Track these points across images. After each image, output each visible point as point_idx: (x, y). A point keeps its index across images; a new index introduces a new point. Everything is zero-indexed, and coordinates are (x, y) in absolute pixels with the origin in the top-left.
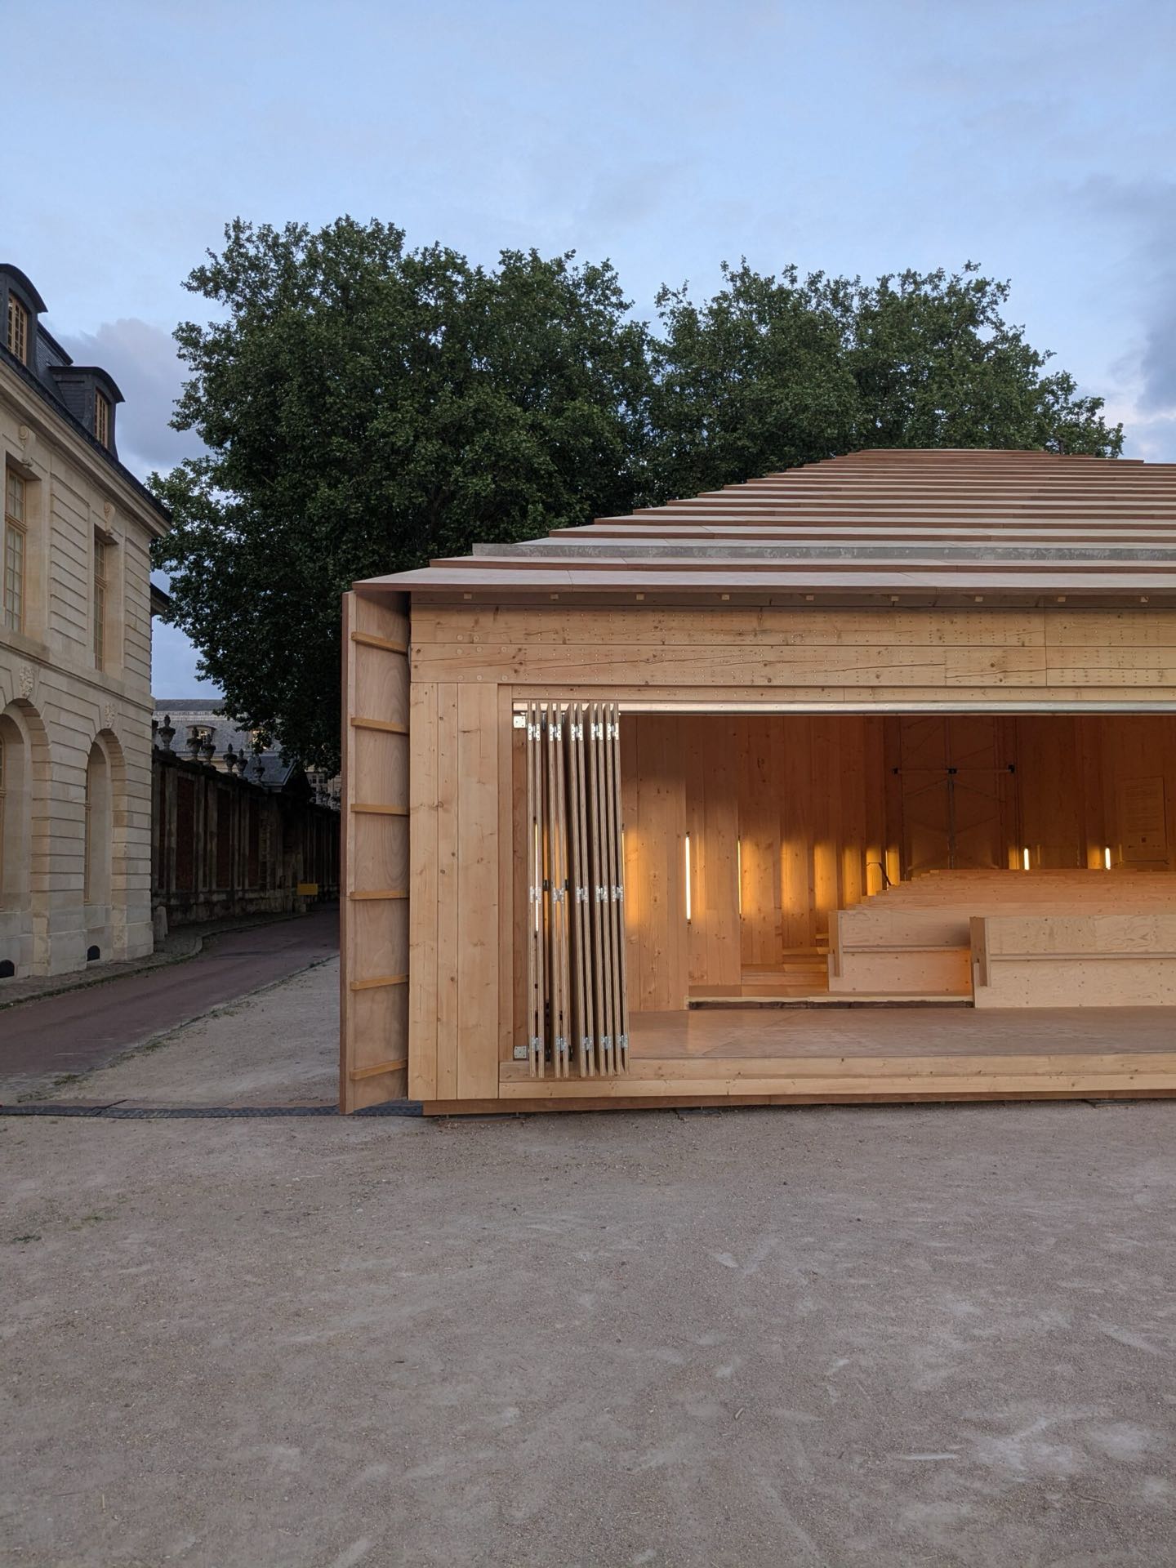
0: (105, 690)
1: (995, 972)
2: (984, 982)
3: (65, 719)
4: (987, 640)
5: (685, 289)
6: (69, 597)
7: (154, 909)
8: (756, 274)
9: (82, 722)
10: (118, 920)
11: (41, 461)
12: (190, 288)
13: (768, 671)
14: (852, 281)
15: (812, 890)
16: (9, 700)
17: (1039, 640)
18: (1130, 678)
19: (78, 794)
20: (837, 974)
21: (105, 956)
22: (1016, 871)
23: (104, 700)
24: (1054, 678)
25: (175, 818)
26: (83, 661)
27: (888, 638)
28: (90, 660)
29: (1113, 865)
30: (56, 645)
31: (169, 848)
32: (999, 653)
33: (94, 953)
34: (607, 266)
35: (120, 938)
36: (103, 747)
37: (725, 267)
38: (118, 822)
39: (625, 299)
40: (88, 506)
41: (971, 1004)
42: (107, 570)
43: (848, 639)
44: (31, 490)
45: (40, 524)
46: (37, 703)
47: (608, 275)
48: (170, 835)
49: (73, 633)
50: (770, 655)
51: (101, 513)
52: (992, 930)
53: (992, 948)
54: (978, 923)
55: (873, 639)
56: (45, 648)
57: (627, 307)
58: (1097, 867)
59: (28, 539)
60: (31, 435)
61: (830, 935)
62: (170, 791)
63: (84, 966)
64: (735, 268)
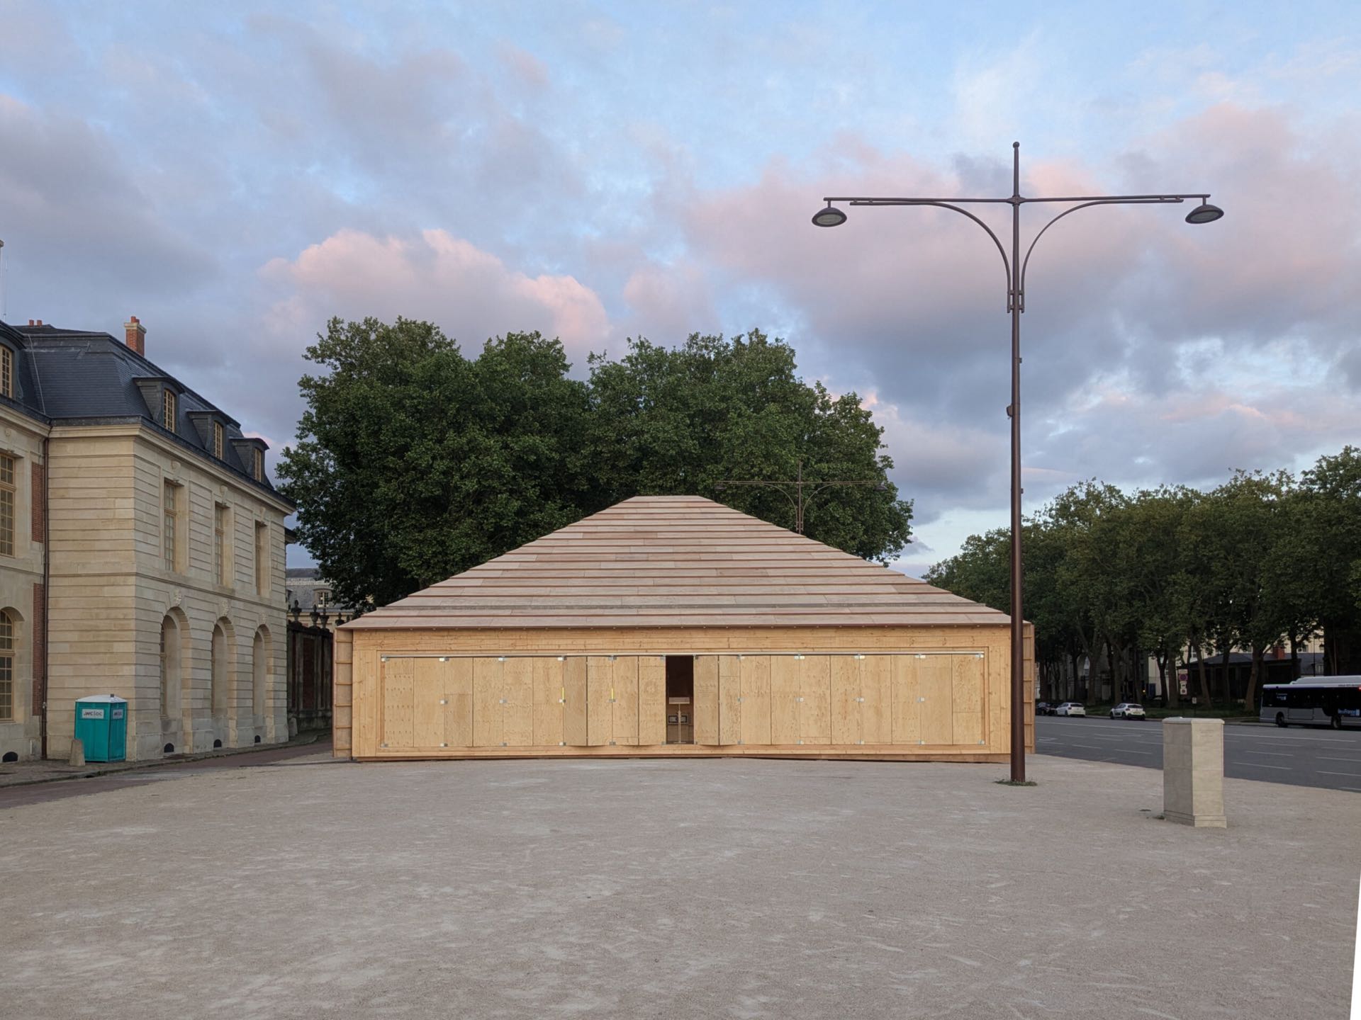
0: (261, 605)
3: (243, 623)
5: (605, 354)
6: (244, 562)
7: (289, 720)
9: (250, 622)
10: (270, 722)
11: (230, 498)
12: (306, 358)
16: (218, 617)
19: (249, 659)
21: (263, 741)
23: (262, 610)
25: (302, 664)
26: (251, 593)
28: (255, 592)
30: (238, 587)
31: (299, 683)
33: (257, 739)
34: (557, 341)
35: (270, 733)
36: (260, 633)
37: (629, 340)
38: (269, 672)
39: (567, 362)
40: (252, 512)
42: (262, 539)
44: (225, 513)
45: (229, 529)
46: (230, 618)
47: (558, 346)
48: (299, 675)
49: (246, 579)
51: (258, 513)
56: (233, 591)
57: (569, 368)
59: (224, 536)
60: (225, 489)
62: (299, 647)
63: (253, 744)
64: (636, 340)
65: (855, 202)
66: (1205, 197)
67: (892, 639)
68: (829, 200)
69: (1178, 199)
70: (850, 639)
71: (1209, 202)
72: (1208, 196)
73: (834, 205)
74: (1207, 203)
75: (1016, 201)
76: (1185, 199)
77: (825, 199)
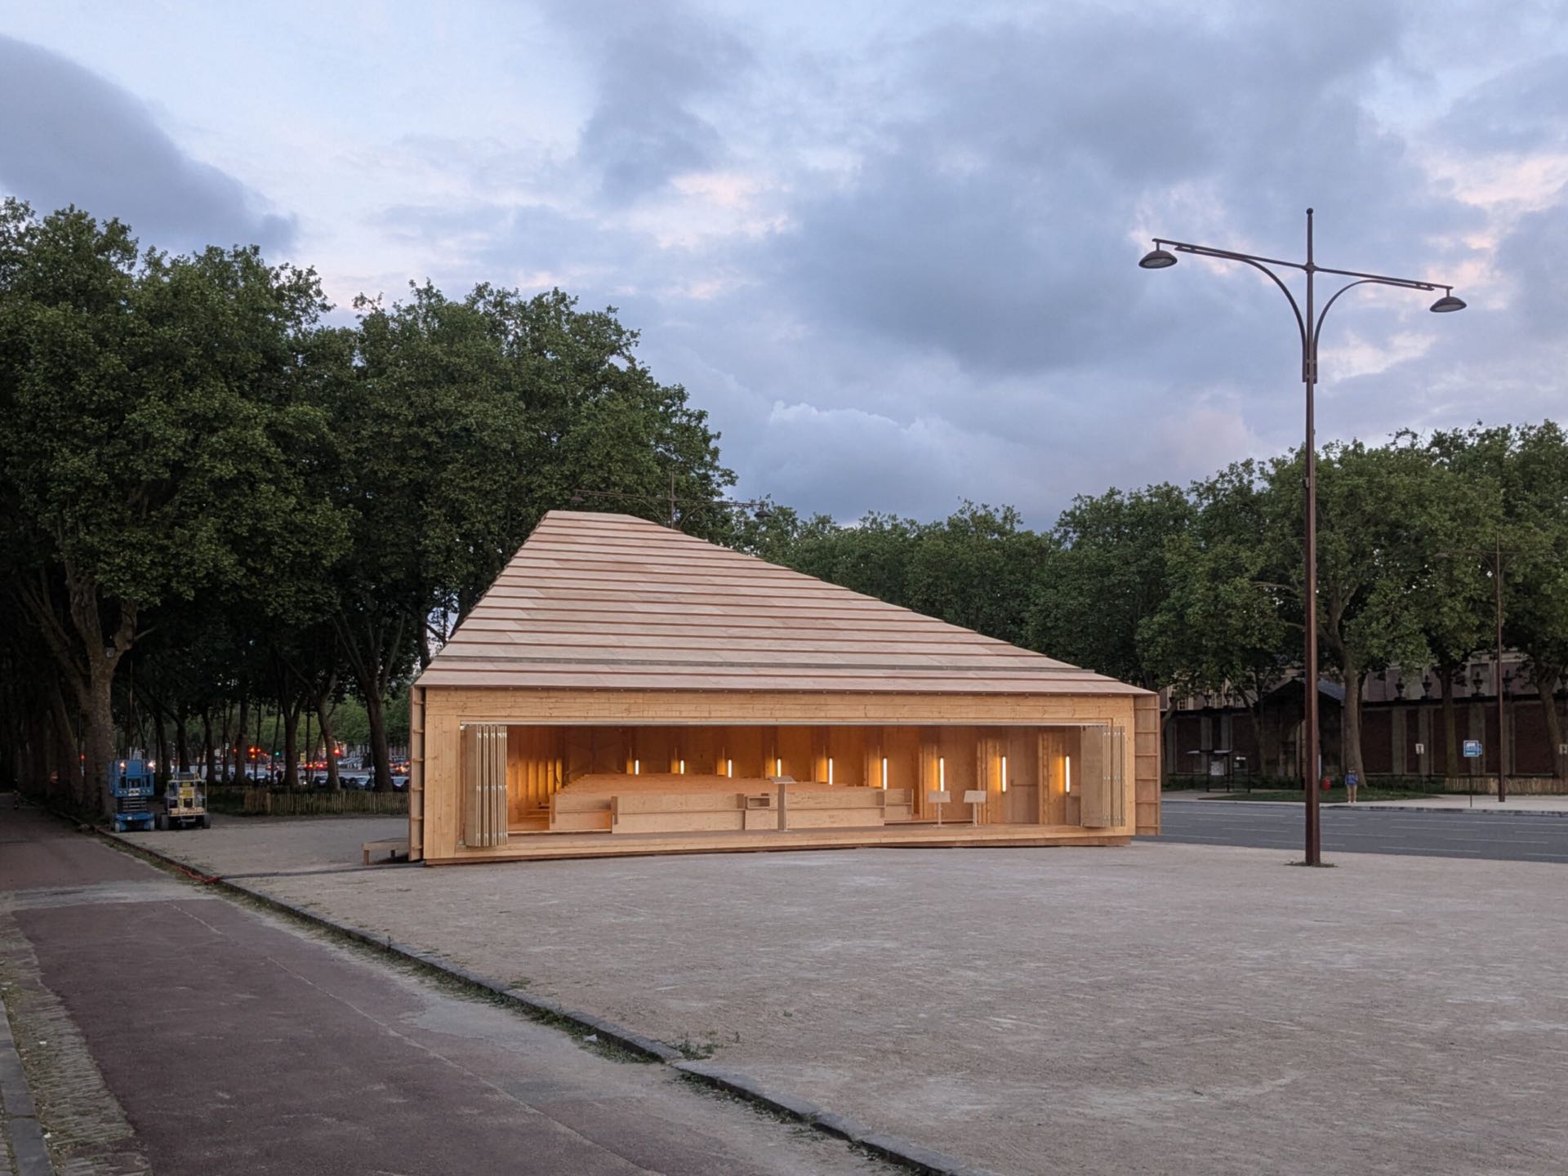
1: (620, 819)
2: (616, 823)
4: (624, 701)
5: (380, 299)
8: (438, 291)
13: (551, 711)
14: (512, 292)
15: (527, 786)
17: (641, 701)
18: (670, 714)
20: (553, 821)
22: (630, 775)
24: (646, 714)
27: (592, 700)
29: (685, 770)
32: (627, 705)
34: (311, 272)
37: (412, 283)
39: (328, 303)
41: (610, 832)
43: (578, 700)
47: (312, 279)
50: (551, 706)
52: (620, 802)
53: (620, 809)
54: (615, 799)
55: (586, 700)
57: (329, 309)
58: (676, 772)
61: (550, 805)
64: (422, 286)
65: (1180, 247)
66: (1448, 288)
67: (1025, 709)
68: (1158, 241)
69: (1430, 287)
70: (986, 708)
71: (1452, 294)
72: (1451, 288)
73: (1163, 247)
74: (1451, 295)
75: (1310, 268)
76: (1436, 289)
77: (1154, 240)
